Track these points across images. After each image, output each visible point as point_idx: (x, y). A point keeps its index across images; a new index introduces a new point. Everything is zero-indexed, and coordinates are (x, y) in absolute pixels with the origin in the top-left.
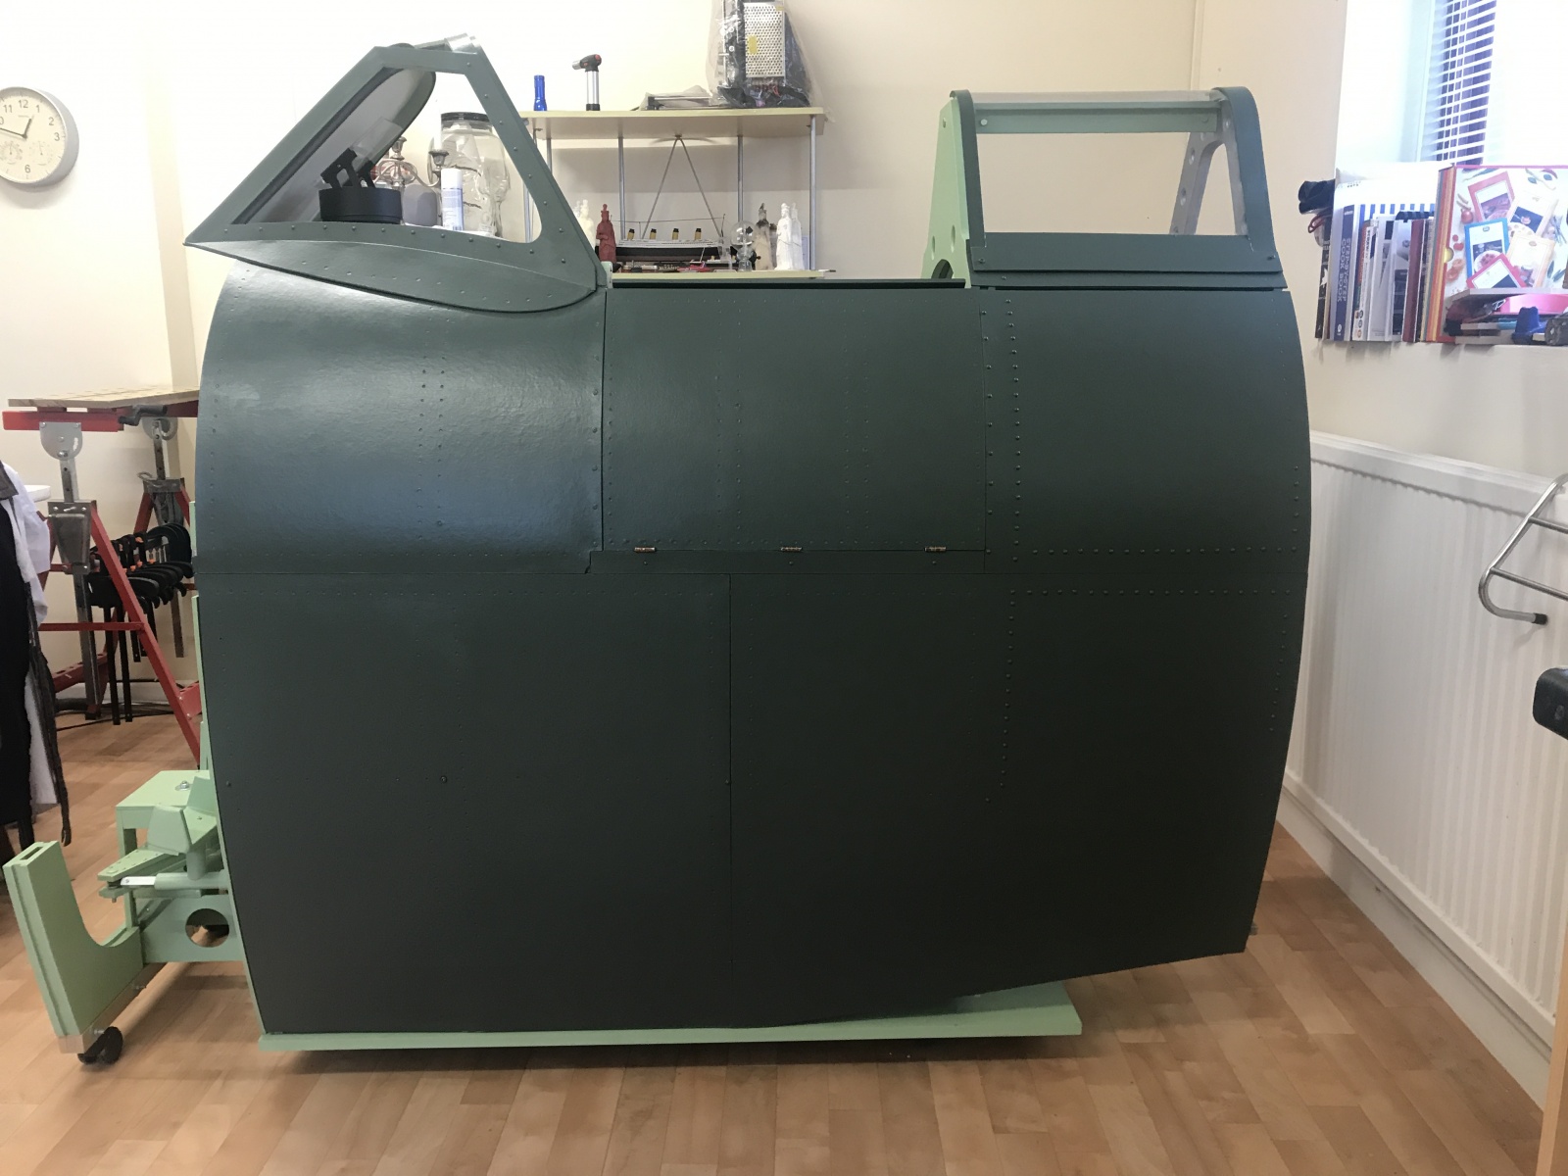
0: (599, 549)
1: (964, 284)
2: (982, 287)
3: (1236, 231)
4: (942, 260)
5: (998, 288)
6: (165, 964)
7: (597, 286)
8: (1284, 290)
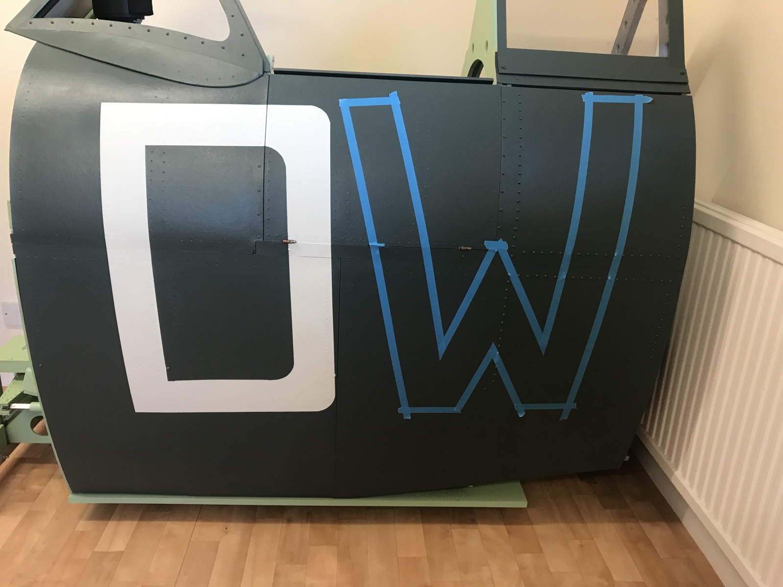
0: (261, 240)
1: (493, 81)
2: (503, 84)
3: (659, 55)
4: (478, 60)
5: (513, 85)
6: (18, 444)
7: (264, 72)
8: (688, 95)
